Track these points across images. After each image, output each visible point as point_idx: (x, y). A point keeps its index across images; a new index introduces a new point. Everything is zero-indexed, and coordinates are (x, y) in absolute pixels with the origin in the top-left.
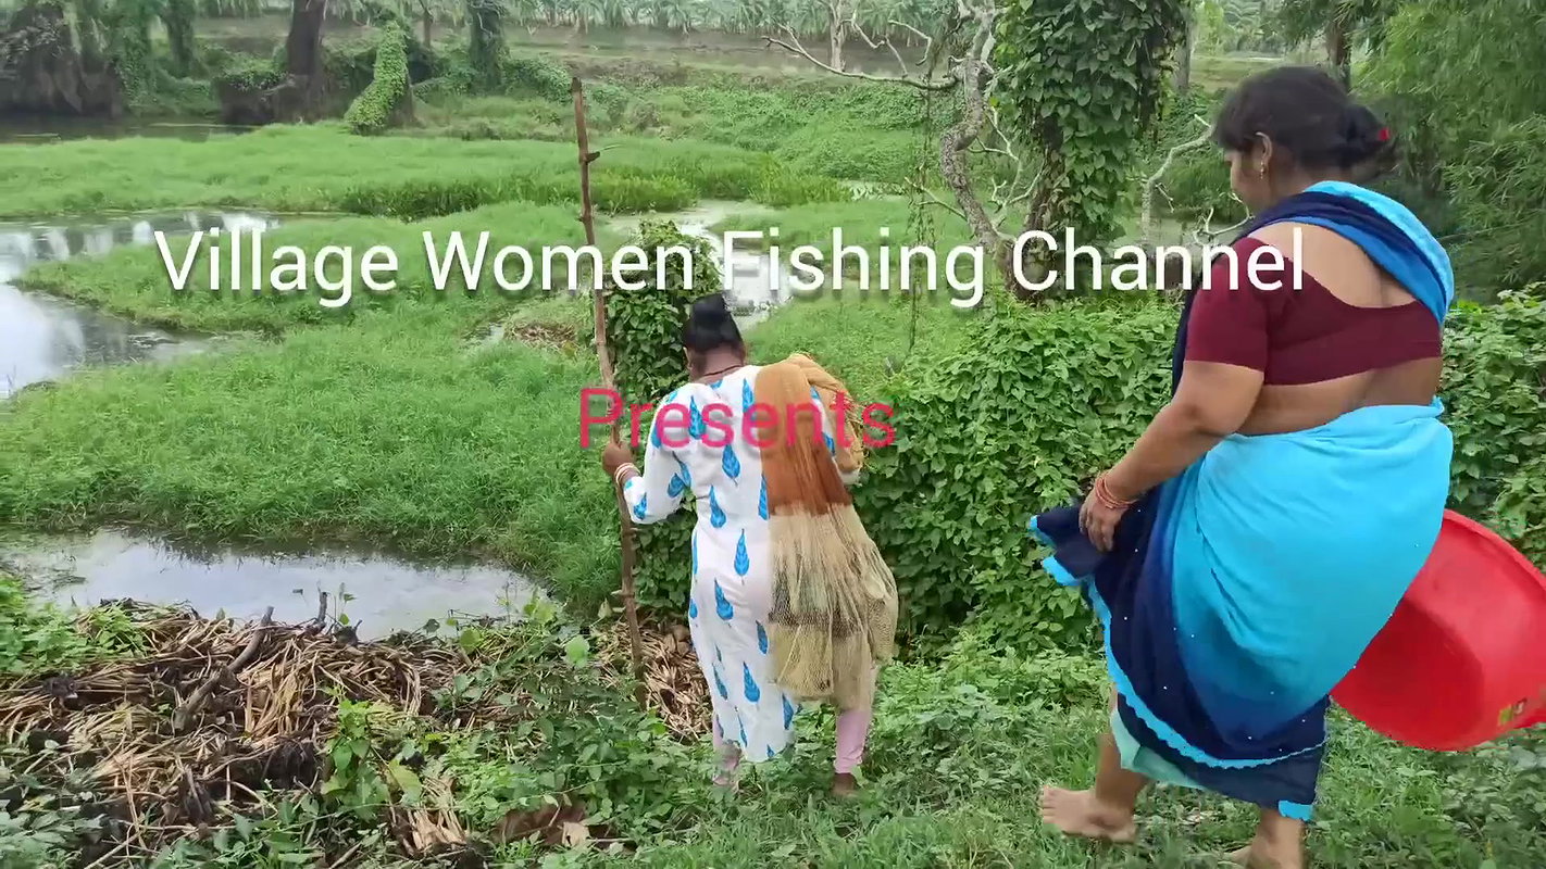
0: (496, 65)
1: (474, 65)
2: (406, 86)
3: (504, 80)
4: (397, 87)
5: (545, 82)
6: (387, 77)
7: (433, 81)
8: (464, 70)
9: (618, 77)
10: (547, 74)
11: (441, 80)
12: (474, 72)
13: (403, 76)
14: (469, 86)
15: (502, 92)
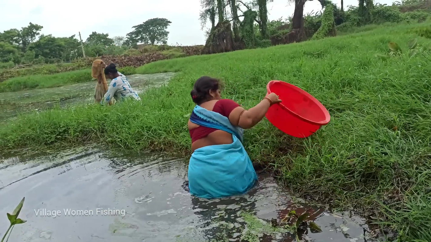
0: (369, 14)
1: (360, 16)
2: (333, 25)
3: (372, 19)
4: (329, 26)
5: (390, 15)
6: (326, 24)
7: (344, 24)
8: (356, 18)
9: (422, 8)
10: (390, 12)
11: (347, 23)
12: (360, 18)
13: (332, 22)
14: (358, 23)
15: (371, 23)
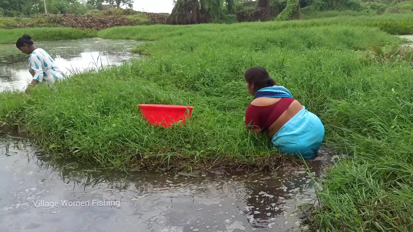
2: (298, 8)
3: (334, 5)
4: (294, 8)
5: (351, 3)
6: (291, 5)
7: (308, 7)
11: (311, 6)
12: (323, 3)
13: (297, 4)
14: (321, 7)
15: (334, 9)
